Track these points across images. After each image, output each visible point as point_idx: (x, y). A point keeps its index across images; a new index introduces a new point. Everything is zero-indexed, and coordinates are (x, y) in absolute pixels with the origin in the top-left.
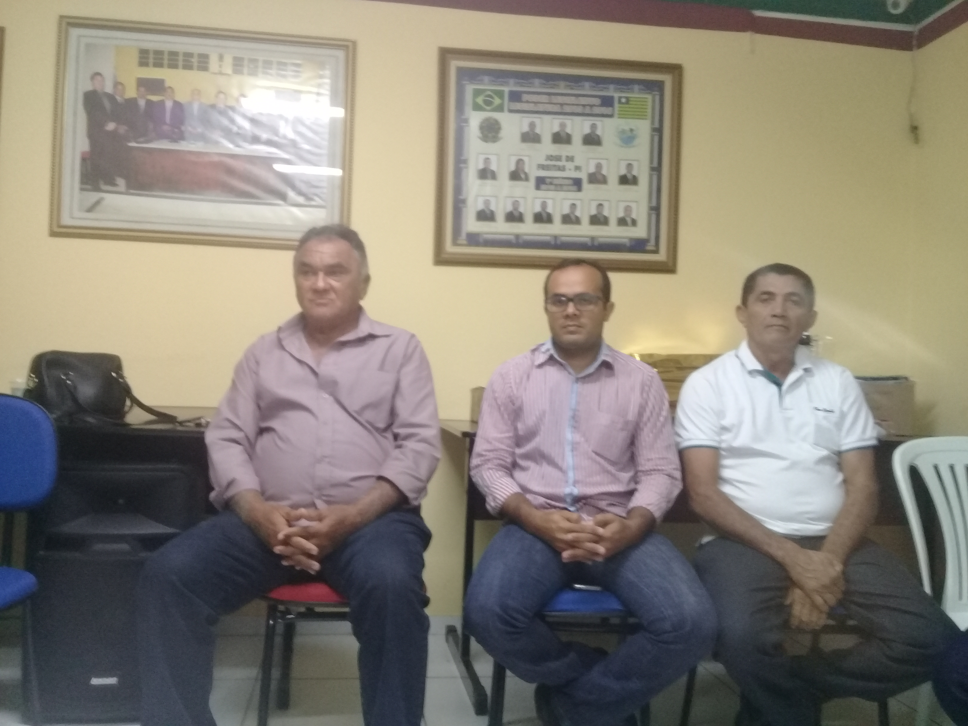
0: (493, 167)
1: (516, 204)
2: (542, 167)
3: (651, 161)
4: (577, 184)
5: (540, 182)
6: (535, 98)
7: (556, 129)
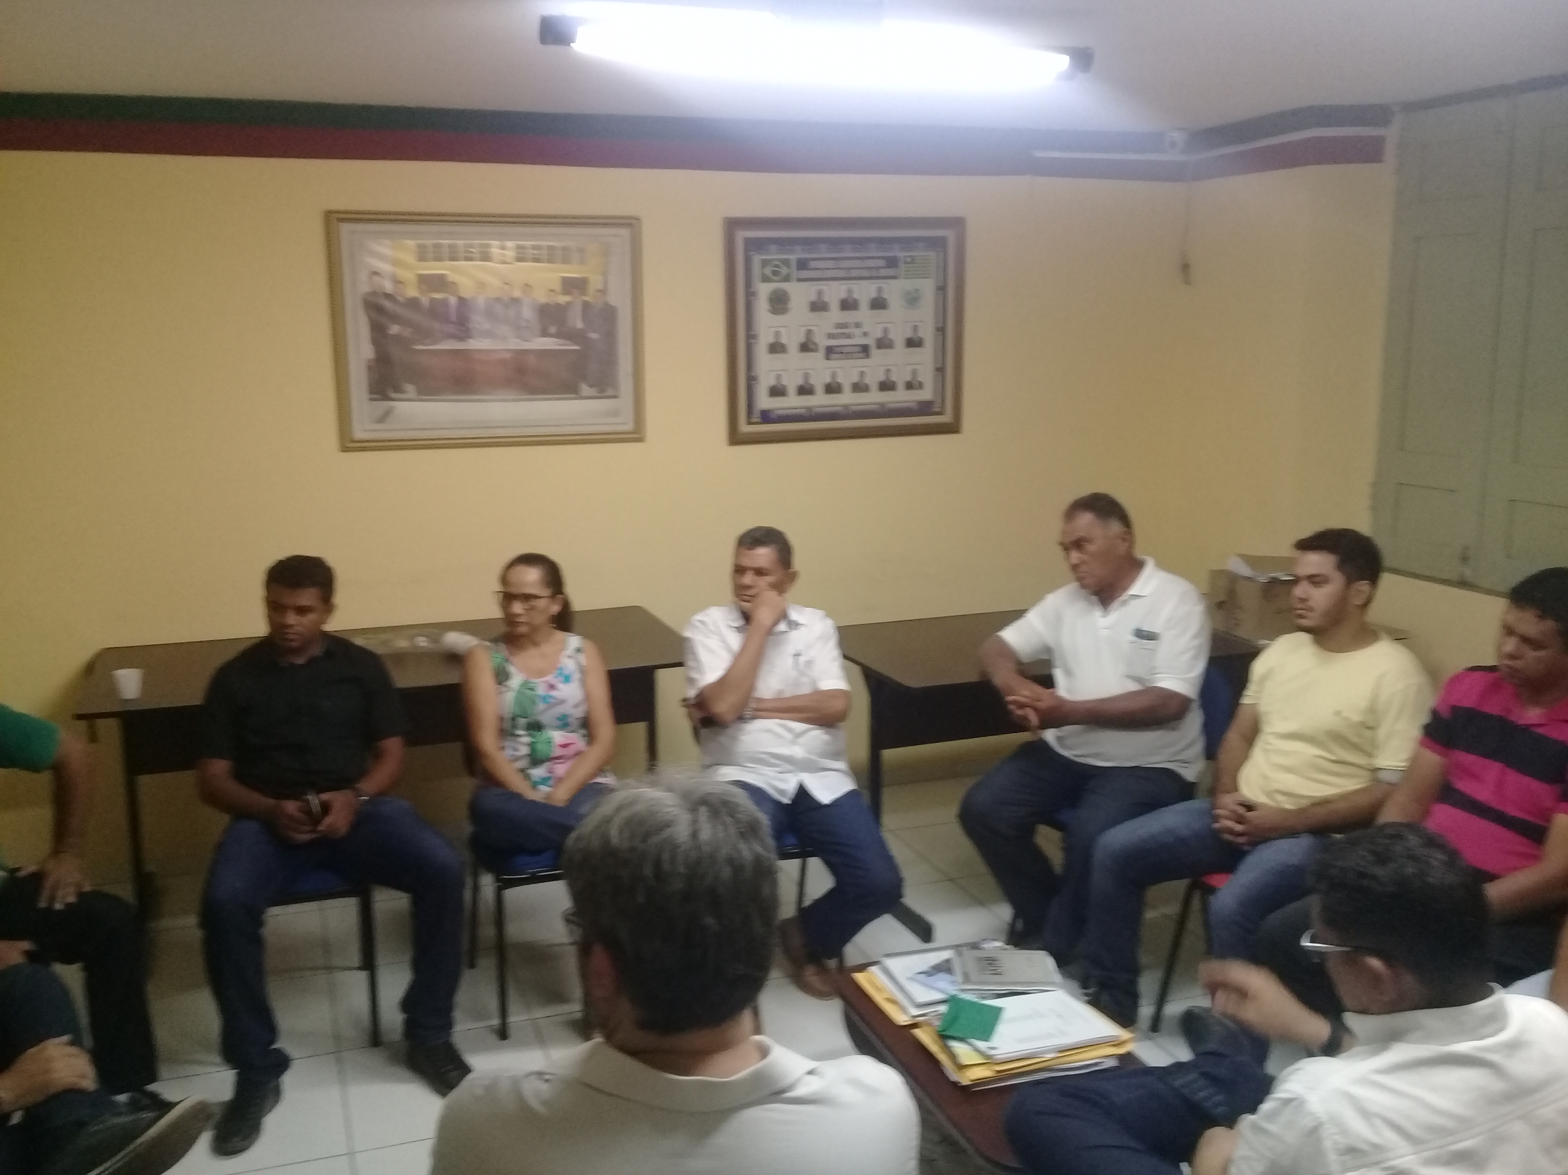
2: (831, 336)
3: (936, 321)
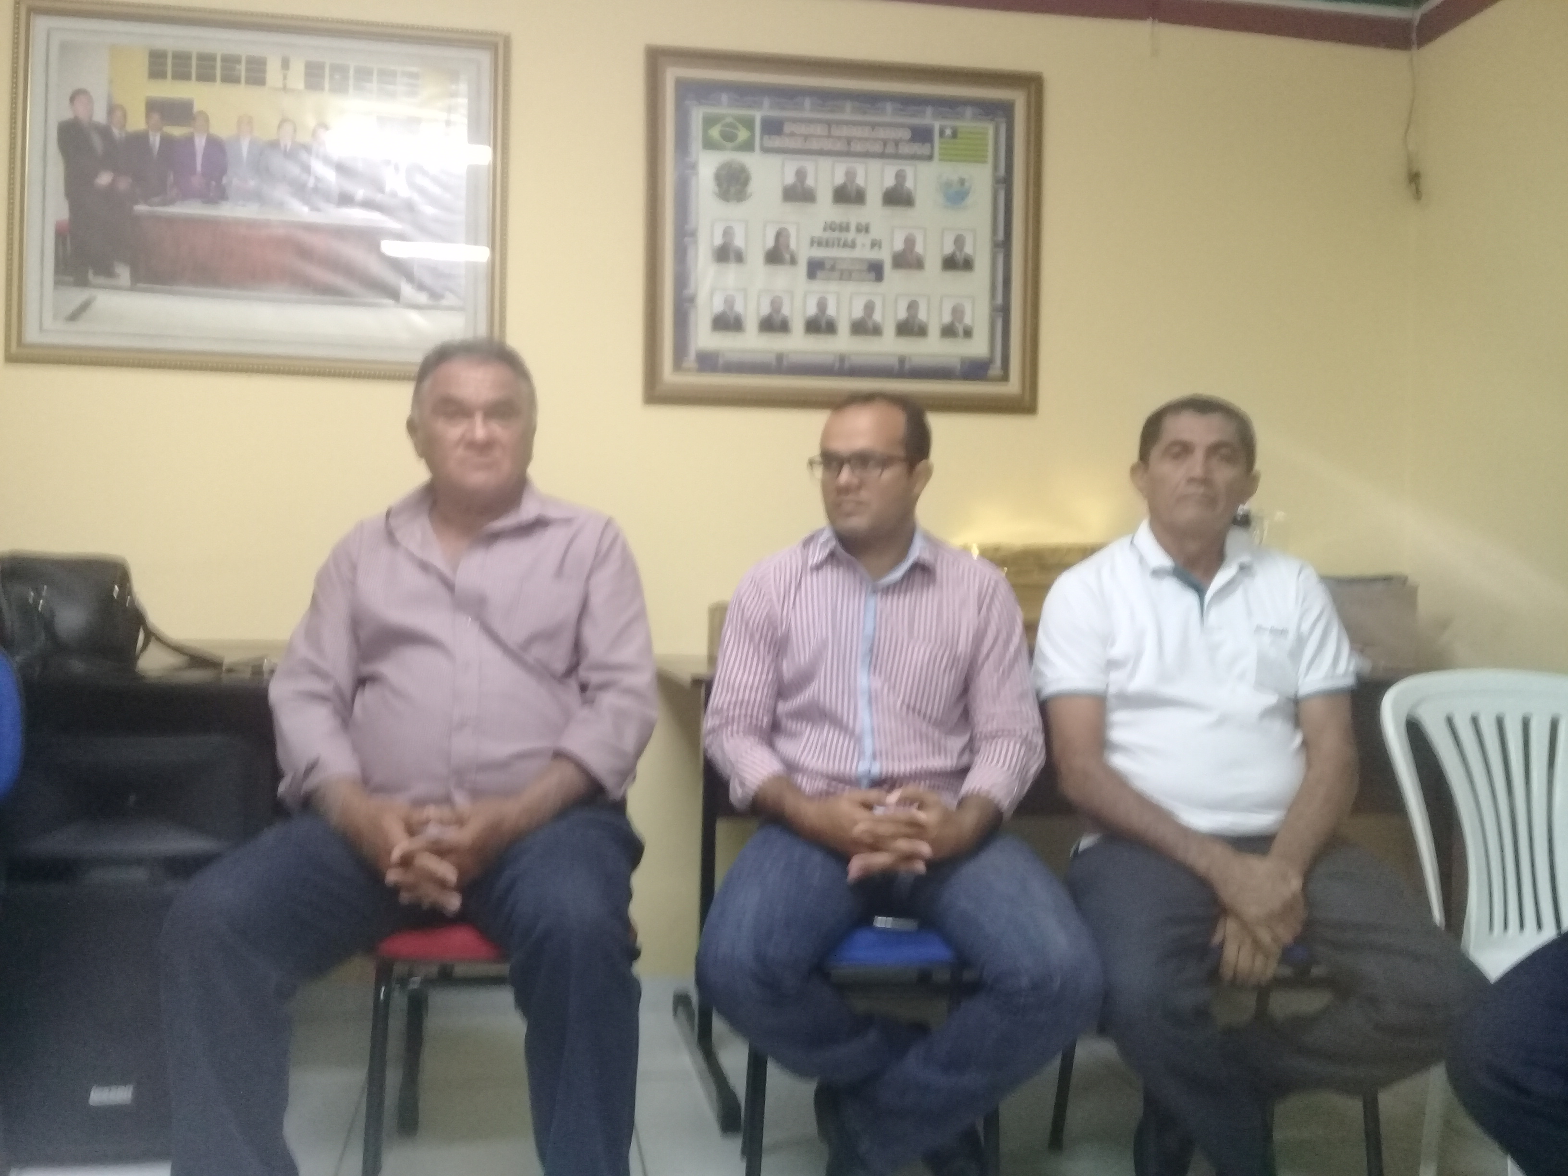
0: (739, 242)
1: (776, 305)
3: (994, 231)
4: (876, 270)
5: (815, 268)
6: (802, 129)
7: (839, 179)
